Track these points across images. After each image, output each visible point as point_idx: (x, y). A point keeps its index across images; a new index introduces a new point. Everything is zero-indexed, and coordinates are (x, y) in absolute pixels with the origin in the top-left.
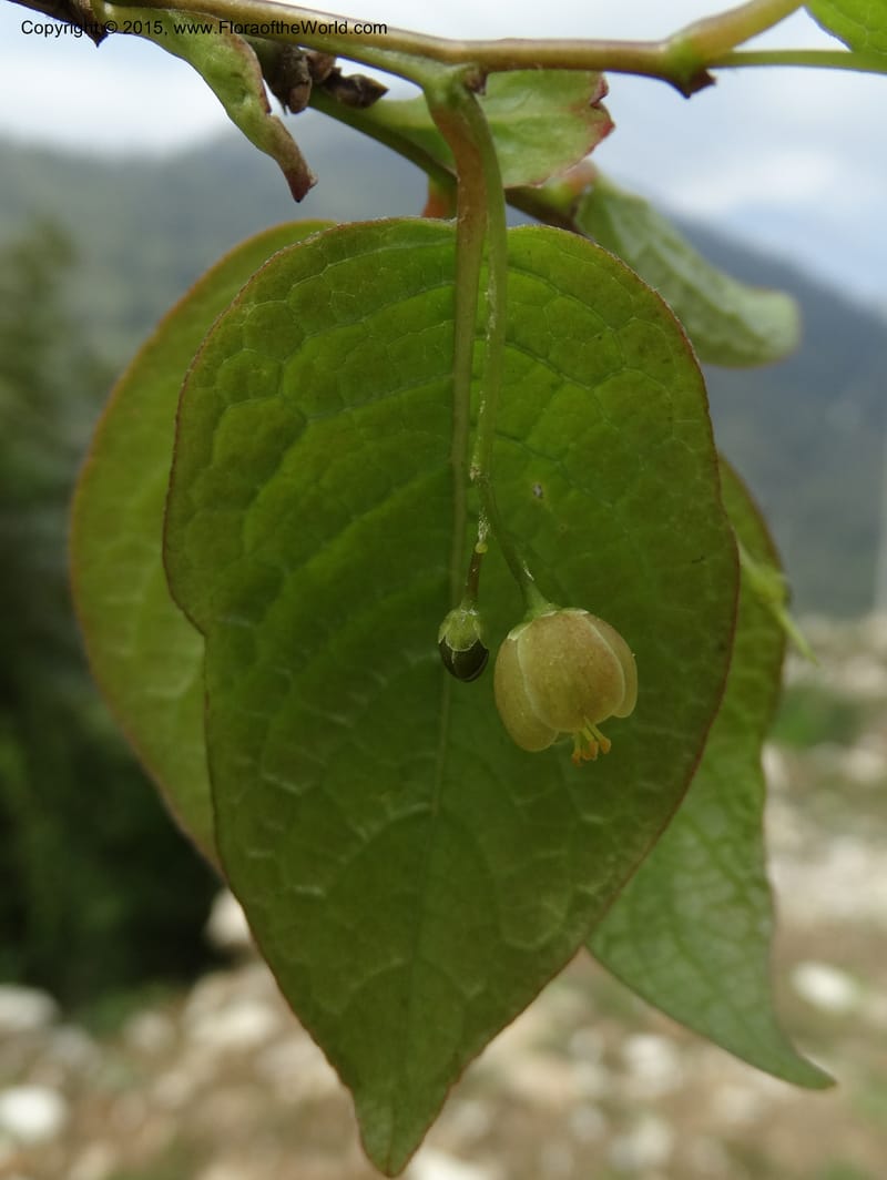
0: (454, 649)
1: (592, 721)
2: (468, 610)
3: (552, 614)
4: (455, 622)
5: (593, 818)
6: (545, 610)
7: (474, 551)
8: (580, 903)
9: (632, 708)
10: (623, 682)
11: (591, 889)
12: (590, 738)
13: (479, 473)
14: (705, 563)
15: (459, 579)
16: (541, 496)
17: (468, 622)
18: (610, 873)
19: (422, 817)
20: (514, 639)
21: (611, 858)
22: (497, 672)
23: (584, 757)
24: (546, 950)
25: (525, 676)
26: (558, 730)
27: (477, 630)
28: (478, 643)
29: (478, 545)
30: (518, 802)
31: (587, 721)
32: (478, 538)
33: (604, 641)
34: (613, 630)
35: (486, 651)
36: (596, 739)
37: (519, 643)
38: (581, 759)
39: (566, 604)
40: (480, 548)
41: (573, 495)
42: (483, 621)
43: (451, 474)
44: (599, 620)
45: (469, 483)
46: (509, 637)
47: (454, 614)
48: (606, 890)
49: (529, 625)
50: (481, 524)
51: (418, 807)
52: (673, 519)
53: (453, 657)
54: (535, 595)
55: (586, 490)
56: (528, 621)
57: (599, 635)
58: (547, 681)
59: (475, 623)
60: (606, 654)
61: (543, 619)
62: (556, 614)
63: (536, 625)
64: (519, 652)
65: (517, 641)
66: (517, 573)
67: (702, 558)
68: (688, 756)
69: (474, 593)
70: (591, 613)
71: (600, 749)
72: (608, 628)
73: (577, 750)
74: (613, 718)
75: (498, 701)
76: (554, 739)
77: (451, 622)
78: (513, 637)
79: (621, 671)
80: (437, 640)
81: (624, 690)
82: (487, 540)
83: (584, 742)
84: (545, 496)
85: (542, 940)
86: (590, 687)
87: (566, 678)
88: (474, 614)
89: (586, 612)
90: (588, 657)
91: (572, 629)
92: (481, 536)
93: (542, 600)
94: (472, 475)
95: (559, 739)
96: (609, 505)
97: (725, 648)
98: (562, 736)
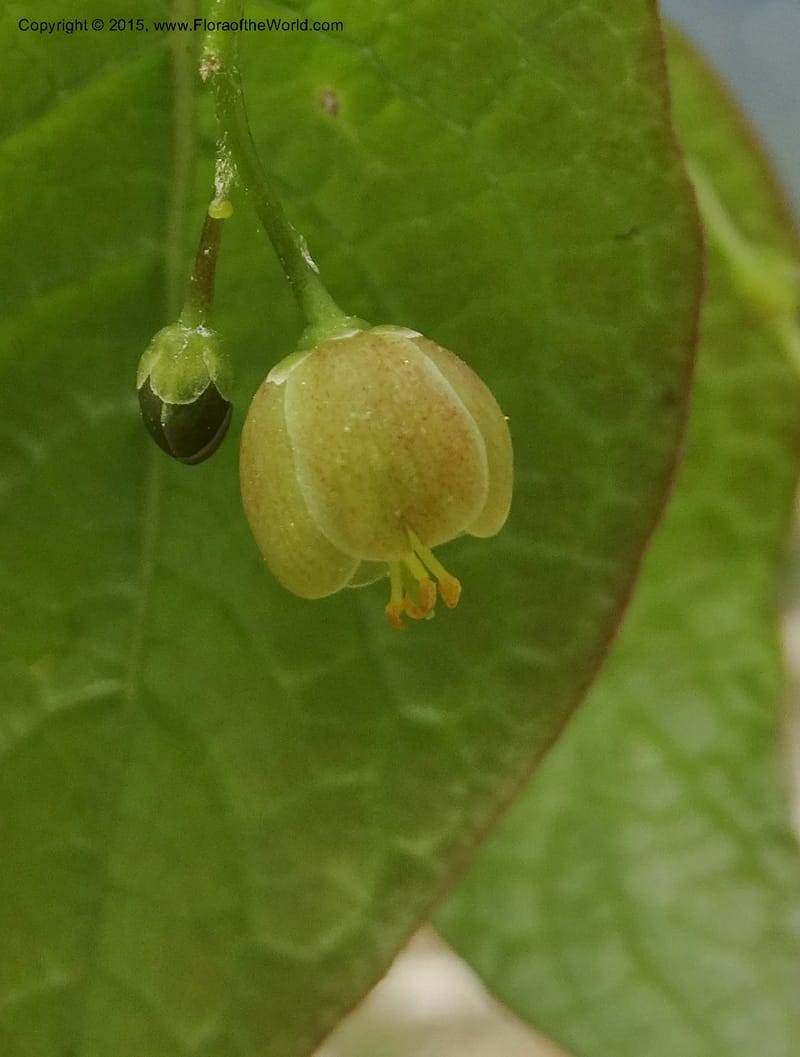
0: (167, 400)
1: (423, 542)
2: (195, 327)
3: (351, 334)
4: (168, 350)
5: (426, 714)
6: (337, 328)
7: (208, 217)
8: (401, 873)
9: (502, 518)
10: (486, 471)
11: (421, 847)
12: (420, 574)
13: (215, 68)
14: (640, 240)
15: (179, 264)
16: (335, 110)
17: (194, 350)
18: (455, 817)
19: (109, 705)
20: (279, 381)
21: (459, 789)
22: (245, 443)
23: (409, 613)
24: (334, 962)
25: (297, 451)
26: (359, 556)
27: (211, 365)
28: (212, 391)
29: (215, 203)
30: (287, 679)
31: (414, 539)
32: (215, 189)
33: (448, 388)
34: (468, 370)
35: (226, 406)
36: (433, 578)
37: (287, 391)
38: (404, 615)
39: (376, 316)
40: (218, 209)
41: (394, 109)
42: (223, 349)
43: (167, 67)
44: (440, 349)
45: (200, 86)
46: (269, 379)
47: (167, 335)
48: (447, 850)
49: (309, 355)
50: (221, 165)
51: (99, 688)
52: (580, 157)
53: (164, 415)
54: (320, 300)
55: (420, 101)
56: (308, 348)
57: (439, 376)
58: (339, 461)
59: (207, 352)
60: (453, 413)
61: (335, 344)
62: (357, 336)
63: (319, 353)
64: (286, 407)
65: (283, 386)
66: (288, 257)
67: (634, 231)
68: (603, 601)
69: (207, 294)
70: (427, 335)
71: (439, 597)
72: (458, 367)
73: (396, 597)
74: (466, 539)
75: (247, 498)
76: (351, 576)
77: (161, 352)
78: (276, 378)
79: (482, 447)
80: (135, 385)
81: (486, 485)
82: (232, 196)
83: (409, 583)
84: (343, 111)
85: (328, 940)
86: (421, 475)
87: (375, 456)
88: (205, 333)
89: (418, 334)
90: (417, 416)
91: (389, 363)
92: (219, 186)
93: (333, 309)
94: (204, 71)
95: (361, 576)
96: (460, 130)
97: (675, 400)
98: (367, 569)
